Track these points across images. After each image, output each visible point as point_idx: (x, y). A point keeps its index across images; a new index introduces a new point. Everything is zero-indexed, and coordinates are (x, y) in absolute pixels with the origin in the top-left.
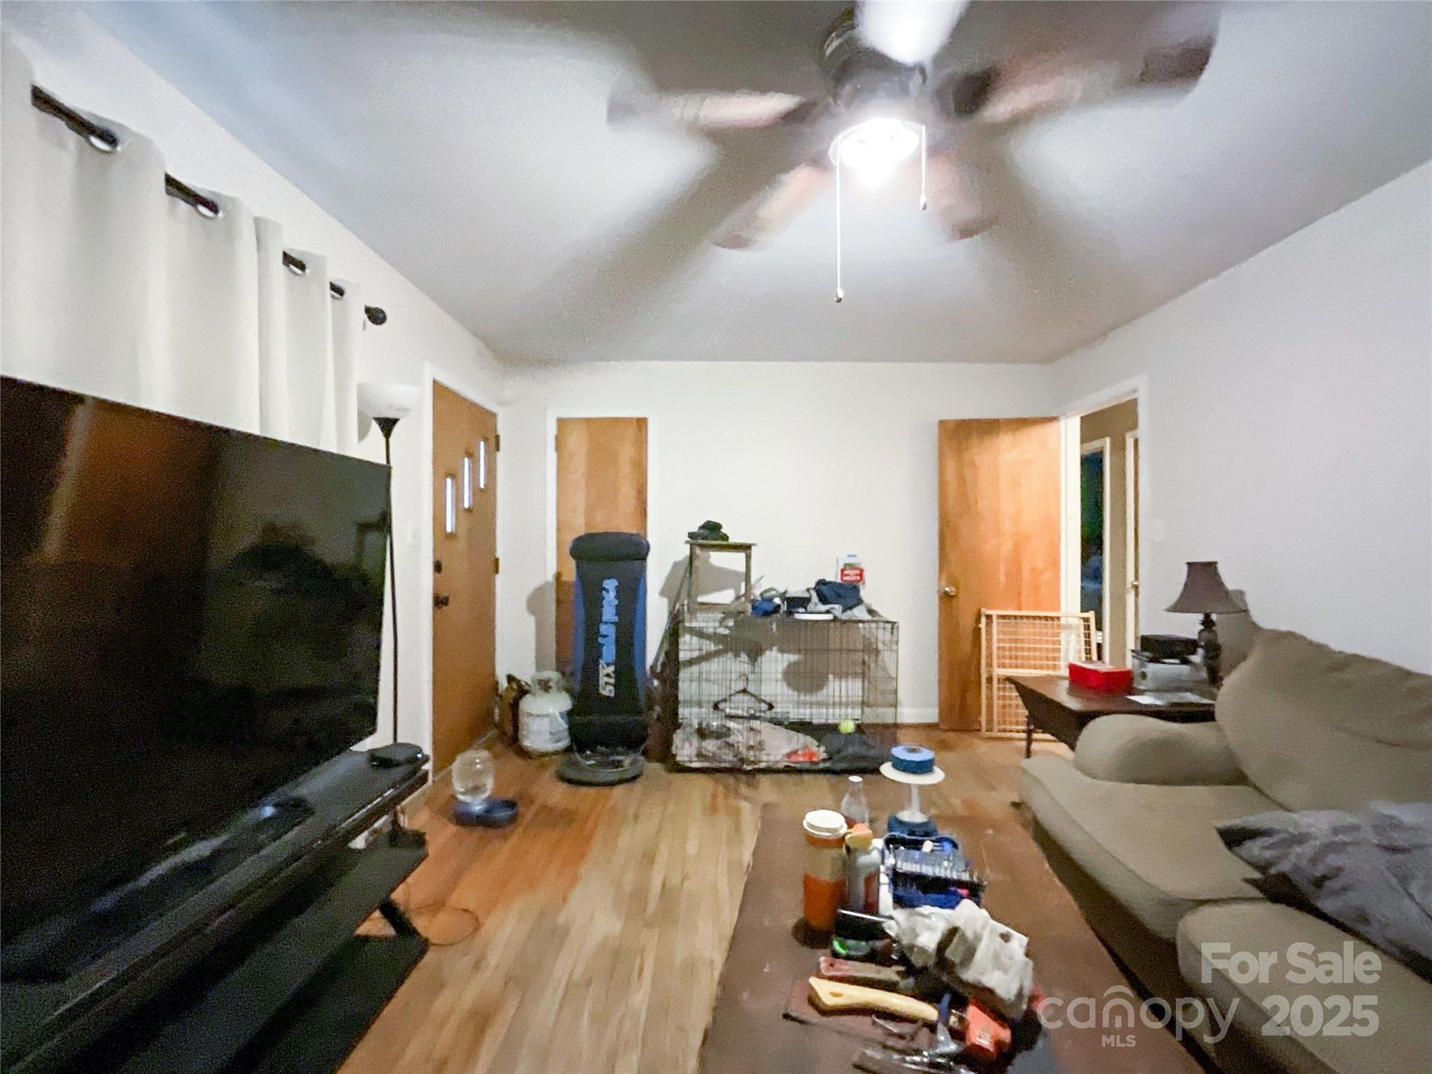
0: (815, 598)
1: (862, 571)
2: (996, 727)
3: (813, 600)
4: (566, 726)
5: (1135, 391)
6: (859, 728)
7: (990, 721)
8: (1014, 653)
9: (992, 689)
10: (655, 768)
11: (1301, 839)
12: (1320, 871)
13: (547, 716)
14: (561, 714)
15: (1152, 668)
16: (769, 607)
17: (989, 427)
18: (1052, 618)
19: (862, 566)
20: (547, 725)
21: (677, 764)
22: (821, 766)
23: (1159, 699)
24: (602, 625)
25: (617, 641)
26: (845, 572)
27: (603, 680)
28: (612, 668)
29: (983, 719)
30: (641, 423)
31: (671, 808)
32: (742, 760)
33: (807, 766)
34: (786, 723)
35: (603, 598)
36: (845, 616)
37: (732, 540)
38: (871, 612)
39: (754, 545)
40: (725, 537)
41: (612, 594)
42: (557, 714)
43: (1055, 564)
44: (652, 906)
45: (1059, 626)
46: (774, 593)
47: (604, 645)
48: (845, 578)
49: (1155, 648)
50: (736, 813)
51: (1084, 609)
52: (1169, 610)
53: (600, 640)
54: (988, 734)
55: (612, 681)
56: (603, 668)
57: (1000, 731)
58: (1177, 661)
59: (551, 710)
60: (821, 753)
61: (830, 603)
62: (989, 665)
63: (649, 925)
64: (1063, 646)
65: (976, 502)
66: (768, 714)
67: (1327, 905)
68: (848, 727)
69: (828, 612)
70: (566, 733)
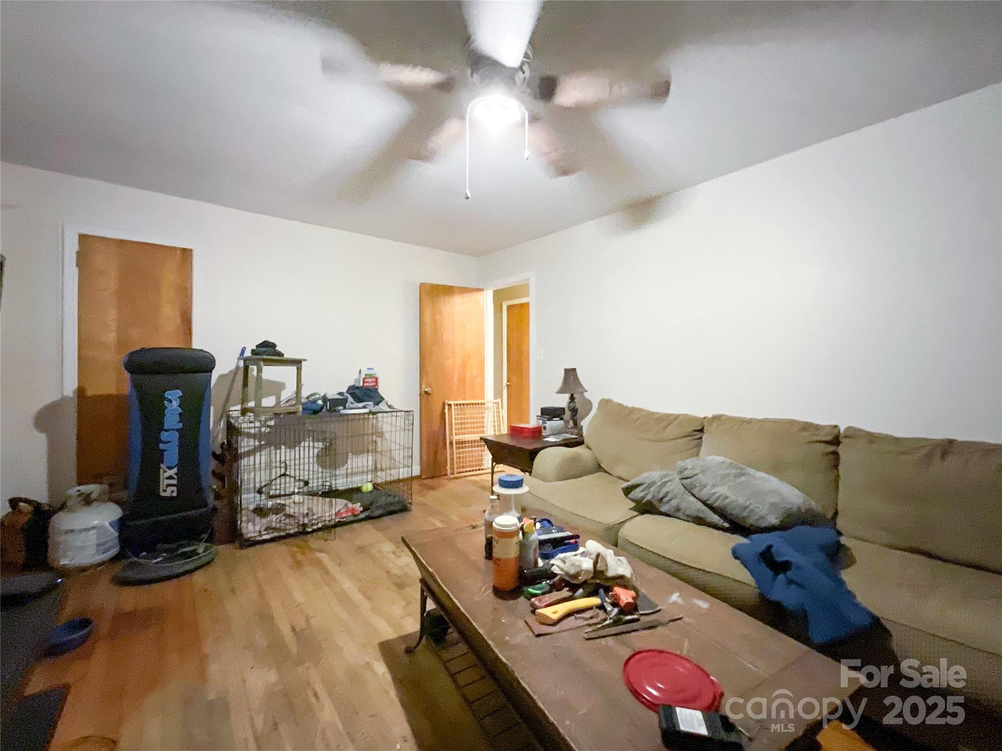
0: (350, 399)
1: (377, 379)
2: (456, 471)
3: (349, 400)
4: (117, 534)
5: (529, 279)
6: (375, 486)
7: (452, 468)
8: (463, 426)
9: (452, 448)
10: (224, 550)
11: (653, 484)
12: (661, 495)
13: (94, 528)
14: (111, 524)
15: (549, 424)
16: (314, 407)
17: (449, 290)
18: (481, 404)
19: (378, 376)
20: (95, 536)
21: (248, 540)
22: (362, 516)
23: (557, 438)
24: (163, 432)
25: (181, 446)
26: (366, 380)
27: (164, 482)
28: (175, 470)
29: (448, 467)
30: (186, 253)
31: (261, 574)
32: (304, 525)
33: (352, 518)
34: (320, 493)
35: (166, 408)
36: (374, 409)
37: (286, 356)
38: (390, 407)
39: (305, 360)
40: (280, 354)
41: (175, 404)
42: (107, 524)
43: (482, 373)
44: (293, 647)
45: (484, 408)
46: (318, 396)
47: (165, 450)
48: (365, 384)
49: (549, 413)
50: (319, 563)
51: (495, 398)
52: (556, 393)
53: (162, 446)
54: (452, 476)
55: (174, 482)
56: (165, 472)
57: (458, 473)
58: (558, 419)
59: (96, 522)
60: (358, 507)
61: (364, 401)
62: (451, 434)
63: (300, 662)
64: (486, 420)
65: (442, 335)
66: (306, 489)
67: (664, 509)
68: (369, 487)
69: (364, 407)
70: (116, 541)
